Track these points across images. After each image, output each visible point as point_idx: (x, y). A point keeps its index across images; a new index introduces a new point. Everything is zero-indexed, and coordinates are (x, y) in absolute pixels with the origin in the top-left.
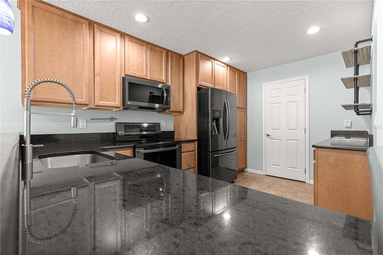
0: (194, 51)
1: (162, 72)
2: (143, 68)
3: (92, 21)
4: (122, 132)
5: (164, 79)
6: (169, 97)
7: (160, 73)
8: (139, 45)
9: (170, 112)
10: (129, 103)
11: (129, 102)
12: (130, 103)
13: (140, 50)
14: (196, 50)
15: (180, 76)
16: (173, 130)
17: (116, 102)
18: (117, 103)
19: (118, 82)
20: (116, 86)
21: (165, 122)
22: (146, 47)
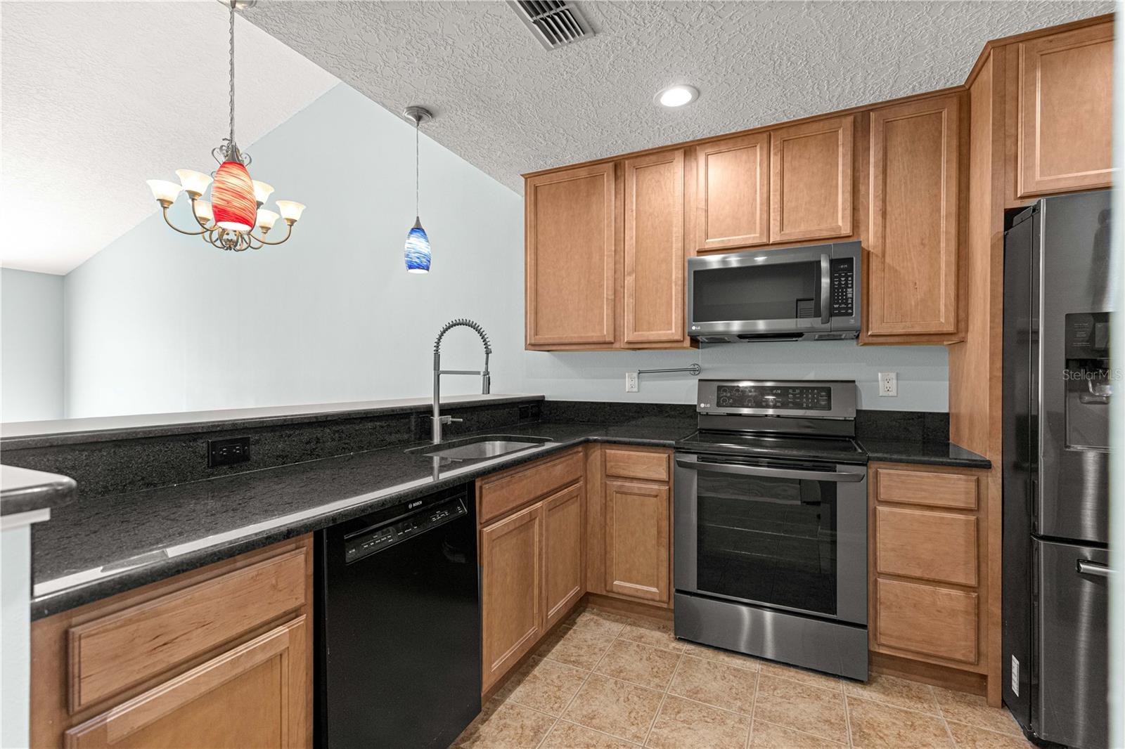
0: (986, 47)
1: (836, 201)
2: (753, 214)
3: (621, 158)
4: (708, 406)
5: (840, 223)
6: (852, 287)
7: (824, 206)
8: (739, 153)
9: (874, 338)
10: (694, 328)
11: (694, 325)
12: (699, 328)
13: (746, 162)
14: (989, 42)
15: (938, 183)
16: (946, 410)
17: (671, 329)
18: (673, 331)
19: (677, 278)
20: (671, 288)
21: (893, 375)
22: (765, 145)
